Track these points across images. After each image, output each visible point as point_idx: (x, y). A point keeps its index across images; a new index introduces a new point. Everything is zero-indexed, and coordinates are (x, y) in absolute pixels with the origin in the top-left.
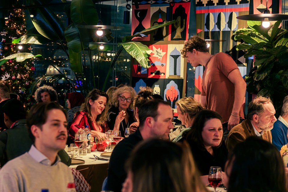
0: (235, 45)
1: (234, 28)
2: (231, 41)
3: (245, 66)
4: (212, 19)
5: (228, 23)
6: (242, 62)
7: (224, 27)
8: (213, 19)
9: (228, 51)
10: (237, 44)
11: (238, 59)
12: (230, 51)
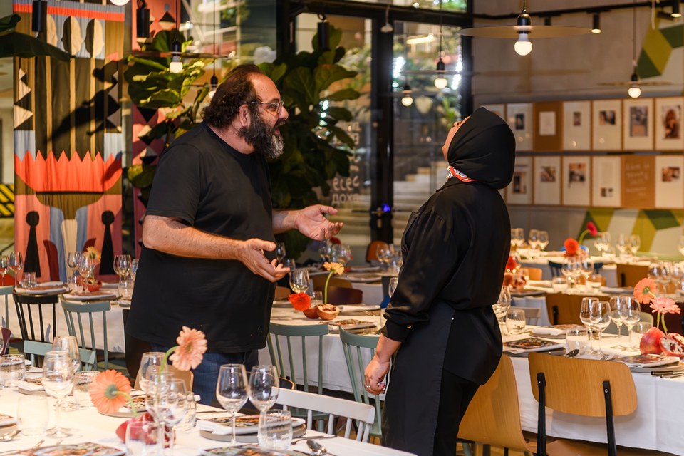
0: (100, 89)
1: (99, 53)
2: (93, 80)
3: (120, 132)
4: (51, 28)
5: (85, 41)
6: (115, 123)
7: (79, 49)
8: (54, 28)
9: (88, 100)
10: (103, 86)
11: (108, 118)
12: (90, 102)
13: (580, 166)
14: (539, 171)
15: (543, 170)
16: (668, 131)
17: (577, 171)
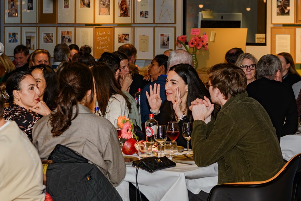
13: (68, 32)
14: (42, 36)
15: (45, 35)
16: (122, 12)
17: (66, 36)
